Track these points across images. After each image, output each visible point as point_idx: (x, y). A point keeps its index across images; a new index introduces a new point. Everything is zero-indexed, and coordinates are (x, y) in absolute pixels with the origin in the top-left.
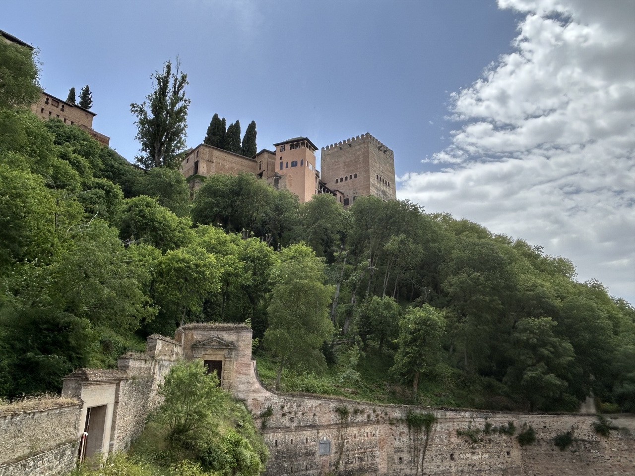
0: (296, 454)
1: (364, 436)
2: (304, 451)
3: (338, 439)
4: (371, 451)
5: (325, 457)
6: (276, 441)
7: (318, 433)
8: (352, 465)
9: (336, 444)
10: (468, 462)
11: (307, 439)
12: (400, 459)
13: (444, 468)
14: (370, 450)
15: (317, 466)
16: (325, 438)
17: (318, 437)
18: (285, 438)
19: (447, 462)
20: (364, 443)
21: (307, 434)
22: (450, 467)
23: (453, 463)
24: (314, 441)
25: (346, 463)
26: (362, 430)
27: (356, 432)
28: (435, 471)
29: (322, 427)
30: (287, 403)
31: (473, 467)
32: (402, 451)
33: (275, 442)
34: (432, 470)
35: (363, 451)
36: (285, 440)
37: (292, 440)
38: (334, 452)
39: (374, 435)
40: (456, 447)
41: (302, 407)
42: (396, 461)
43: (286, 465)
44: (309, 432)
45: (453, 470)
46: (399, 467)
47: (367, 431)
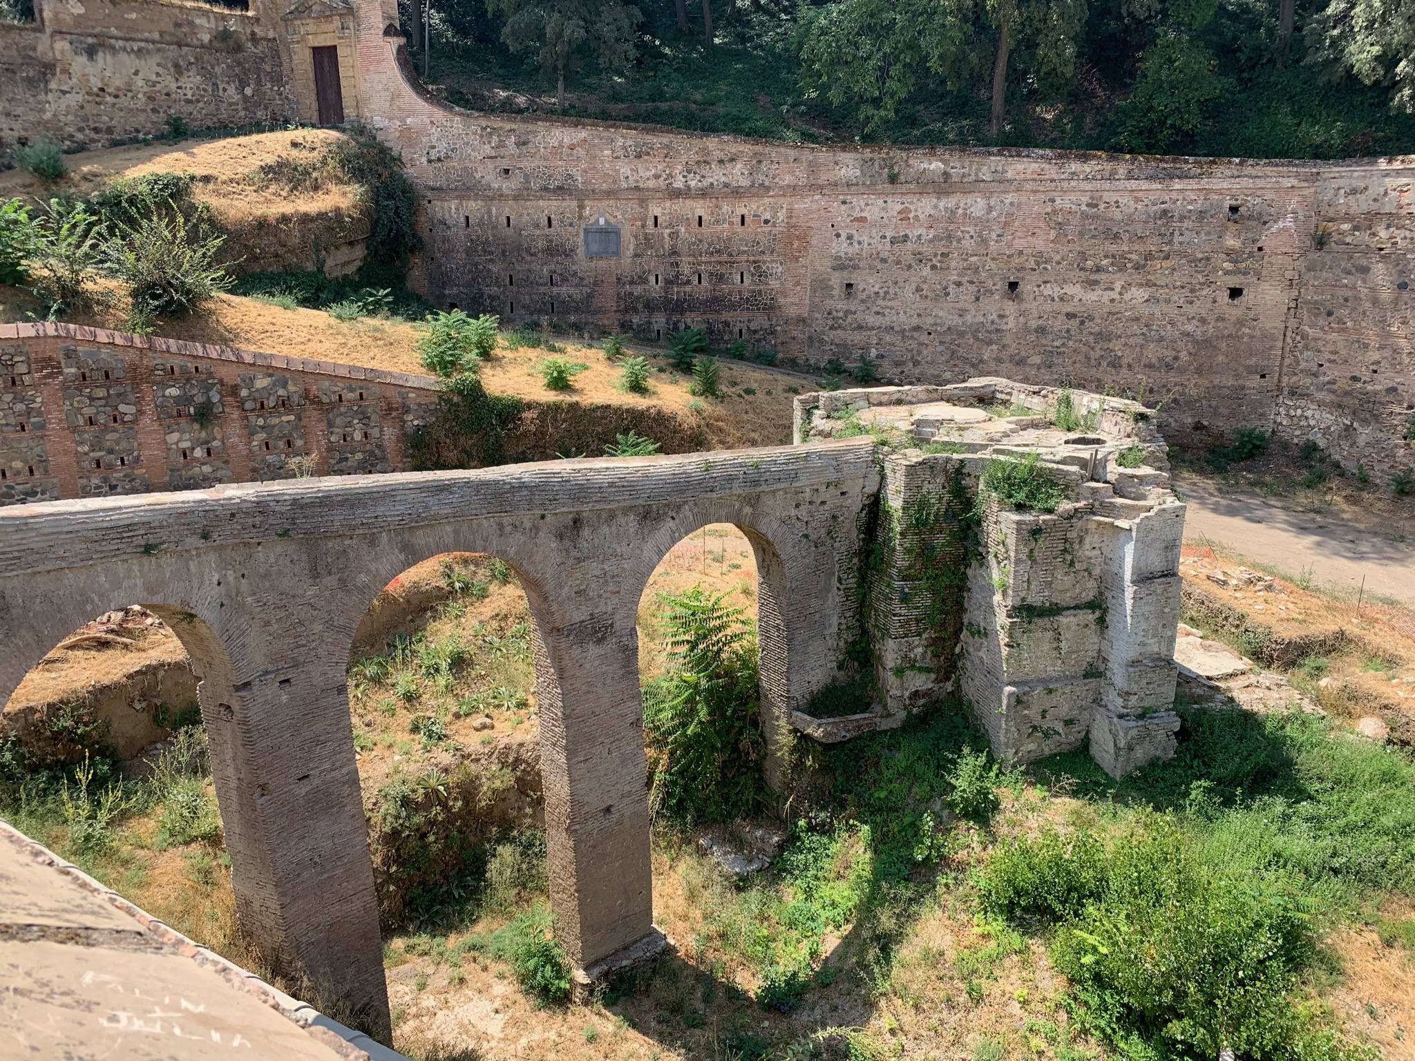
0: (519, 248)
1: (731, 223)
2: (541, 244)
3: (643, 226)
4: (755, 262)
5: (602, 264)
6: (467, 218)
7: (581, 207)
8: (688, 289)
9: (636, 237)
10: (1069, 308)
11: (549, 219)
12: (849, 286)
13: (982, 319)
14: (752, 258)
15: (582, 279)
16: (602, 221)
17: (580, 217)
18: (489, 212)
19: (994, 305)
20: (729, 239)
21: (551, 206)
22: (1001, 316)
23: (1010, 307)
24: (571, 225)
25: (668, 282)
26: (726, 208)
27: (700, 212)
28: (948, 323)
29: (593, 194)
30: (491, 134)
31: (1082, 323)
32: (856, 267)
33: (462, 219)
34: (939, 321)
35: (725, 257)
36: (490, 216)
37: (508, 218)
38: (630, 252)
39: (766, 222)
40: (1032, 264)
41: (531, 145)
42: (834, 292)
43: (495, 270)
44: (555, 203)
45: (1011, 323)
46: (842, 305)
47: (744, 211)
